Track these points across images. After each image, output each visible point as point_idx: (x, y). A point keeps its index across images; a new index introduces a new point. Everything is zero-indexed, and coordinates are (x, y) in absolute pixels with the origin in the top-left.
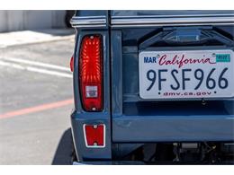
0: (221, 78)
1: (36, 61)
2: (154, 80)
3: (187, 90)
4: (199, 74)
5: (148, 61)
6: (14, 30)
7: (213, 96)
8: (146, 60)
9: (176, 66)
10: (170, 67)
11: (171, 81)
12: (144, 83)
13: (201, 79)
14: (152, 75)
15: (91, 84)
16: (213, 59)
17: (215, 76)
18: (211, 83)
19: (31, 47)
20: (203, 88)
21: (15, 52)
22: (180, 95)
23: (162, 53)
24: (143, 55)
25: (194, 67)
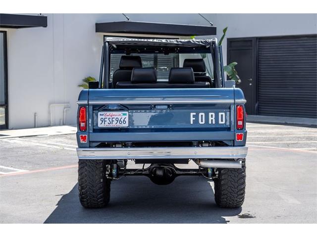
0: (124, 121)
1: (71, 144)
2: (103, 121)
3: (113, 124)
4: (117, 119)
5: (101, 115)
6: (55, 125)
7: (121, 126)
8: (100, 115)
9: (110, 117)
10: (108, 117)
11: (108, 121)
12: (100, 122)
13: (118, 121)
14: (102, 120)
15: (83, 122)
16: (122, 115)
17: (122, 120)
18: (121, 122)
19: (69, 136)
20: (118, 124)
21: (56, 139)
22: (111, 126)
23: (106, 113)
24: (99, 113)
25: (115, 117)
